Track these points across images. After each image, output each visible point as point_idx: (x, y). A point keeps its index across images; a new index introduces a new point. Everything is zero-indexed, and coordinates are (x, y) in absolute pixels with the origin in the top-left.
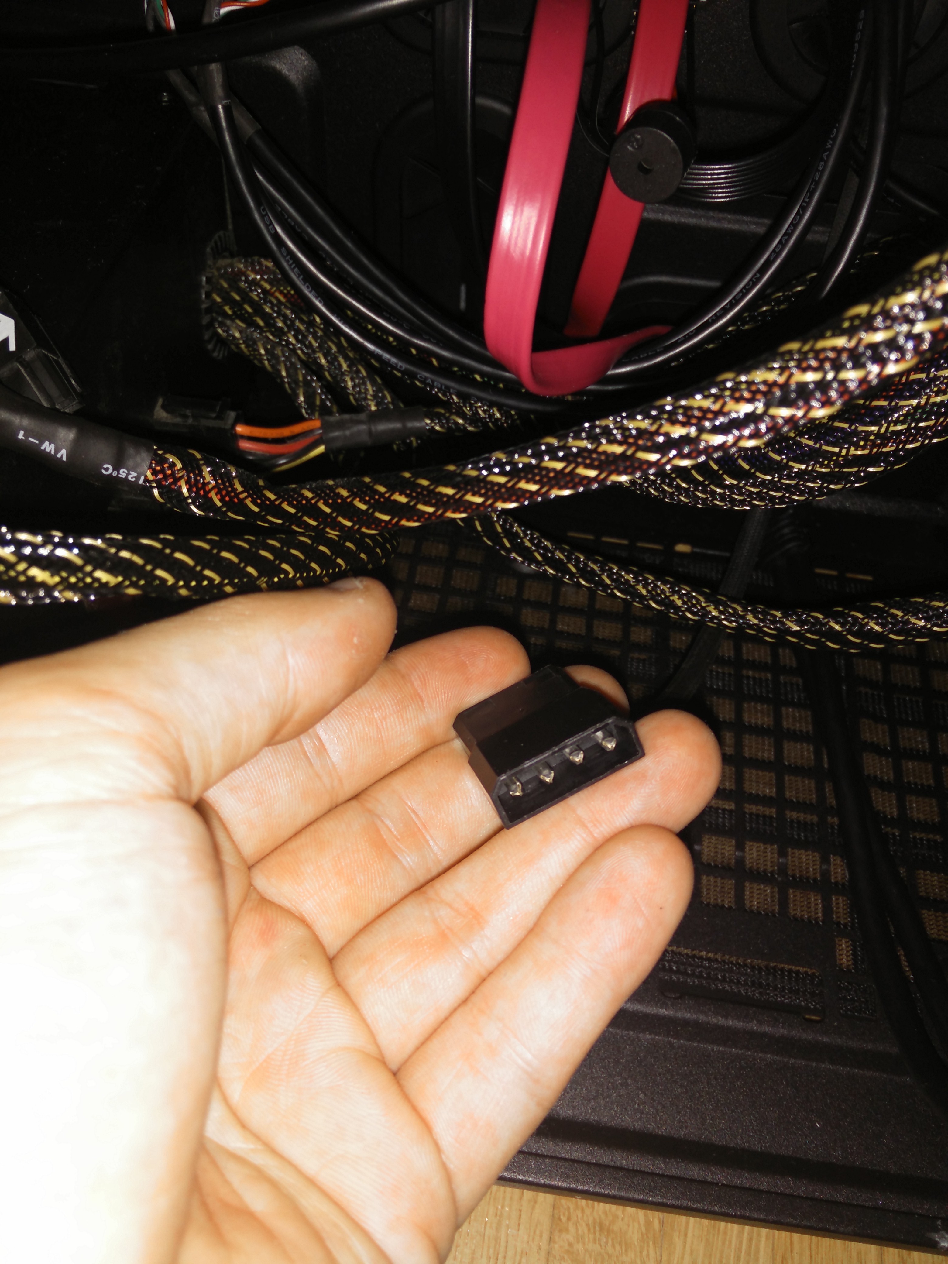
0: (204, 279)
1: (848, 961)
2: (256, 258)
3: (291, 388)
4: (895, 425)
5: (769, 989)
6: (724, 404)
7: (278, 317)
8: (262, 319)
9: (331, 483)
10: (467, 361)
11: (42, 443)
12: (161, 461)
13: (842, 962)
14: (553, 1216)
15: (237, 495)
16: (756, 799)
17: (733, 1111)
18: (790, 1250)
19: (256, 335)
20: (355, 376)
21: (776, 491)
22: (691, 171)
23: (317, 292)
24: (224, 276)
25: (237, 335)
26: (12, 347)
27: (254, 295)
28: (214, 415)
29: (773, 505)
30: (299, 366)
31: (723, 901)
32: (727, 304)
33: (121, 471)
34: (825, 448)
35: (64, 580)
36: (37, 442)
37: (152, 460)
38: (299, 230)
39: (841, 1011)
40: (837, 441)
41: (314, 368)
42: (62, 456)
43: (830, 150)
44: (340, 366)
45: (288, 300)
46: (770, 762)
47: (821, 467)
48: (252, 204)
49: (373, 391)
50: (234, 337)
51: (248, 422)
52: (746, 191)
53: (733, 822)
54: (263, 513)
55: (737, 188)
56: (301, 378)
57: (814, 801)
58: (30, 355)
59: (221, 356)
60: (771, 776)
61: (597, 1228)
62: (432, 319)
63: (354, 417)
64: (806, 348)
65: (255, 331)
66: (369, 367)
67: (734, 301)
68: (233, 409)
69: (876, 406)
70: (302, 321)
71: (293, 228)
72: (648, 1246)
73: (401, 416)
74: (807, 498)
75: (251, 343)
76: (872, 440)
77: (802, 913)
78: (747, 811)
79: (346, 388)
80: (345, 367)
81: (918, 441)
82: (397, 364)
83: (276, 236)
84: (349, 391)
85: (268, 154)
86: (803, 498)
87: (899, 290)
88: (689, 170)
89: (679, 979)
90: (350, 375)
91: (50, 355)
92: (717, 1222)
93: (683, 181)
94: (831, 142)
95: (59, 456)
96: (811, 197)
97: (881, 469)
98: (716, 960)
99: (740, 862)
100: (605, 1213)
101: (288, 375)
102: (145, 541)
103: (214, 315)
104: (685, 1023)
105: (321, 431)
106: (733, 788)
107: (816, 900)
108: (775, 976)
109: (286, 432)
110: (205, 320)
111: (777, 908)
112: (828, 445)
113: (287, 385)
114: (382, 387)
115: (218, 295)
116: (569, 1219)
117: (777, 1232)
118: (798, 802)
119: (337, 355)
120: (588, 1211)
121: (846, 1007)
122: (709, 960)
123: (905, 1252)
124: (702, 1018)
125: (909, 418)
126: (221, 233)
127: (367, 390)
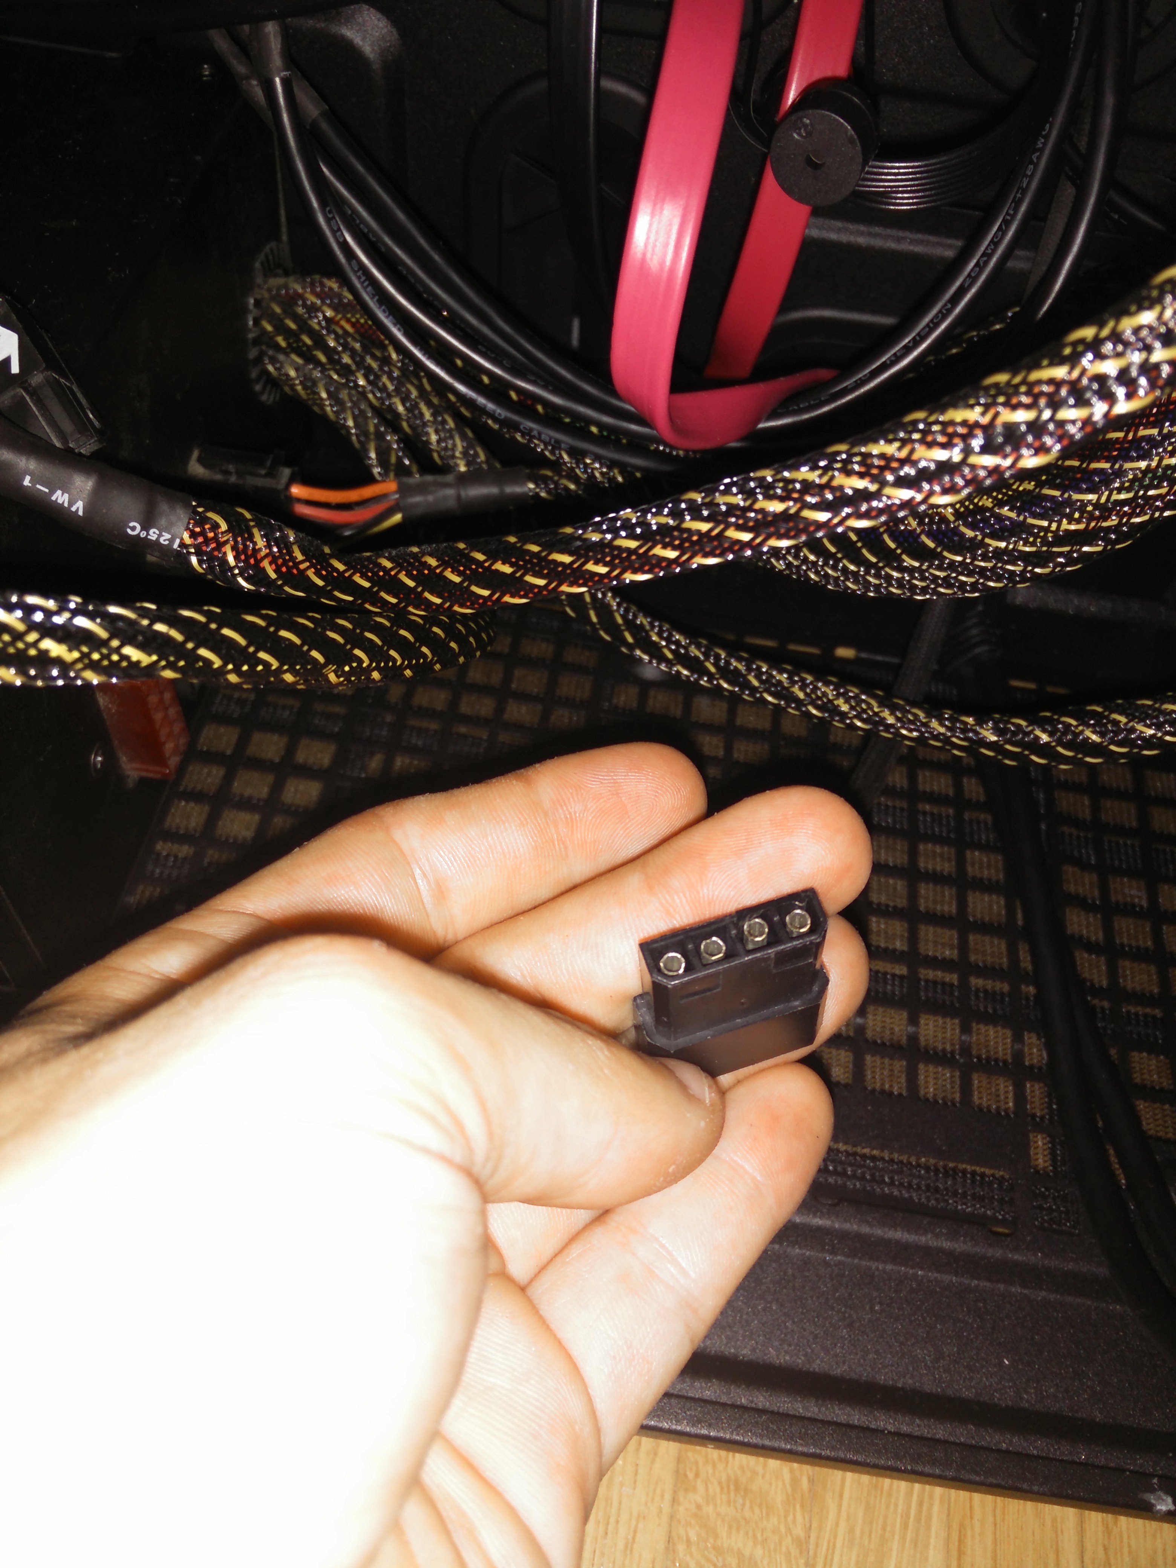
0: (252, 301)
1: (1045, 1162)
2: (317, 277)
3: (359, 442)
4: (1119, 493)
5: (947, 1194)
6: (912, 451)
7: (344, 351)
8: (325, 354)
9: (415, 550)
10: (581, 409)
11: (52, 492)
12: (202, 521)
13: (1037, 1163)
14: (677, 1471)
15: (296, 564)
16: (934, 962)
17: (901, 1344)
18: (969, 1514)
19: (317, 374)
20: (440, 427)
21: (967, 576)
22: (871, 169)
23: (395, 317)
24: (275, 298)
25: (292, 373)
26: (15, 369)
27: (314, 323)
28: (263, 472)
29: (963, 594)
30: (370, 415)
31: (891, 1086)
32: (909, 342)
33: (151, 531)
34: (1031, 521)
35: (84, 655)
36: (47, 490)
37: (190, 519)
38: (374, 239)
39: (1036, 1223)
40: (1046, 513)
41: (389, 417)
42: (78, 509)
43: (1041, 150)
44: (422, 415)
45: (357, 331)
46: (951, 918)
47: (1024, 545)
48: (315, 204)
49: (463, 447)
50: (288, 375)
51: (308, 481)
52: (939, 197)
53: (905, 990)
54: (329, 588)
55: (927, 193)
56: (372, 429)
57: (1005, 966)
58: (37, 379)
59: (271, 399)
60: (950, 935)
61: (732, 1487)
62: (540, 355)
63: (439, 478)
64: (1017, 379)
65: (314, 369)
66: (458, 417)
67: (918, 338)
68: (287, 464)
69: (1095, 469)
70: (374, 357)
71: (365, 236)
72: (794, 1509)
73: (499, 479)
74: (1006, 585)
75: (310, 384)
76: (1089, 511)
77: (989, 1103)
78: (922, 977)
79: (428, 442)
80: (428, 416)
81: (1146, 514)
82: (494, 411)
83: (344, 246)
84: (432, 447)
85: (337, 142)
86: (1000, 585)
87: (1133, 308)
88: (867, 169)
89: (836, 1182)
90: (434, 427)
91: (62, 380)
92: (880, 1479)
93: (861, 183)
94: (1043, 140)
95: (74, 509)
96: (1016, 210)
97: (1099, 549)
98: (883, 1159)
99: (913, 1039)
100: (742, 1468)
101: (356, 426)
102: (186, 613)
103: (264, 348)
104: (844, 1236)
105: (397, 496)
106: (905, 948)
107: (1006, 1087)
108: (954, 1179)
109: (353, 495)
110: (253, 353)
111: (957, 1097)
112: (1034, 518)
113: (354, 438)
114: (475, 443)
115: (270, 322)
116: (697, 1475)
117: (953, 1491)
118: (985, 967)
119: (418, 400)
120: (720, 1467)
121: (1042, 1217)
122: (873, 1158)
123: (1110, 1517)
124: (865, 1230)
125: (1137, 484)
126: (273, 244)
127: (454, 445)
